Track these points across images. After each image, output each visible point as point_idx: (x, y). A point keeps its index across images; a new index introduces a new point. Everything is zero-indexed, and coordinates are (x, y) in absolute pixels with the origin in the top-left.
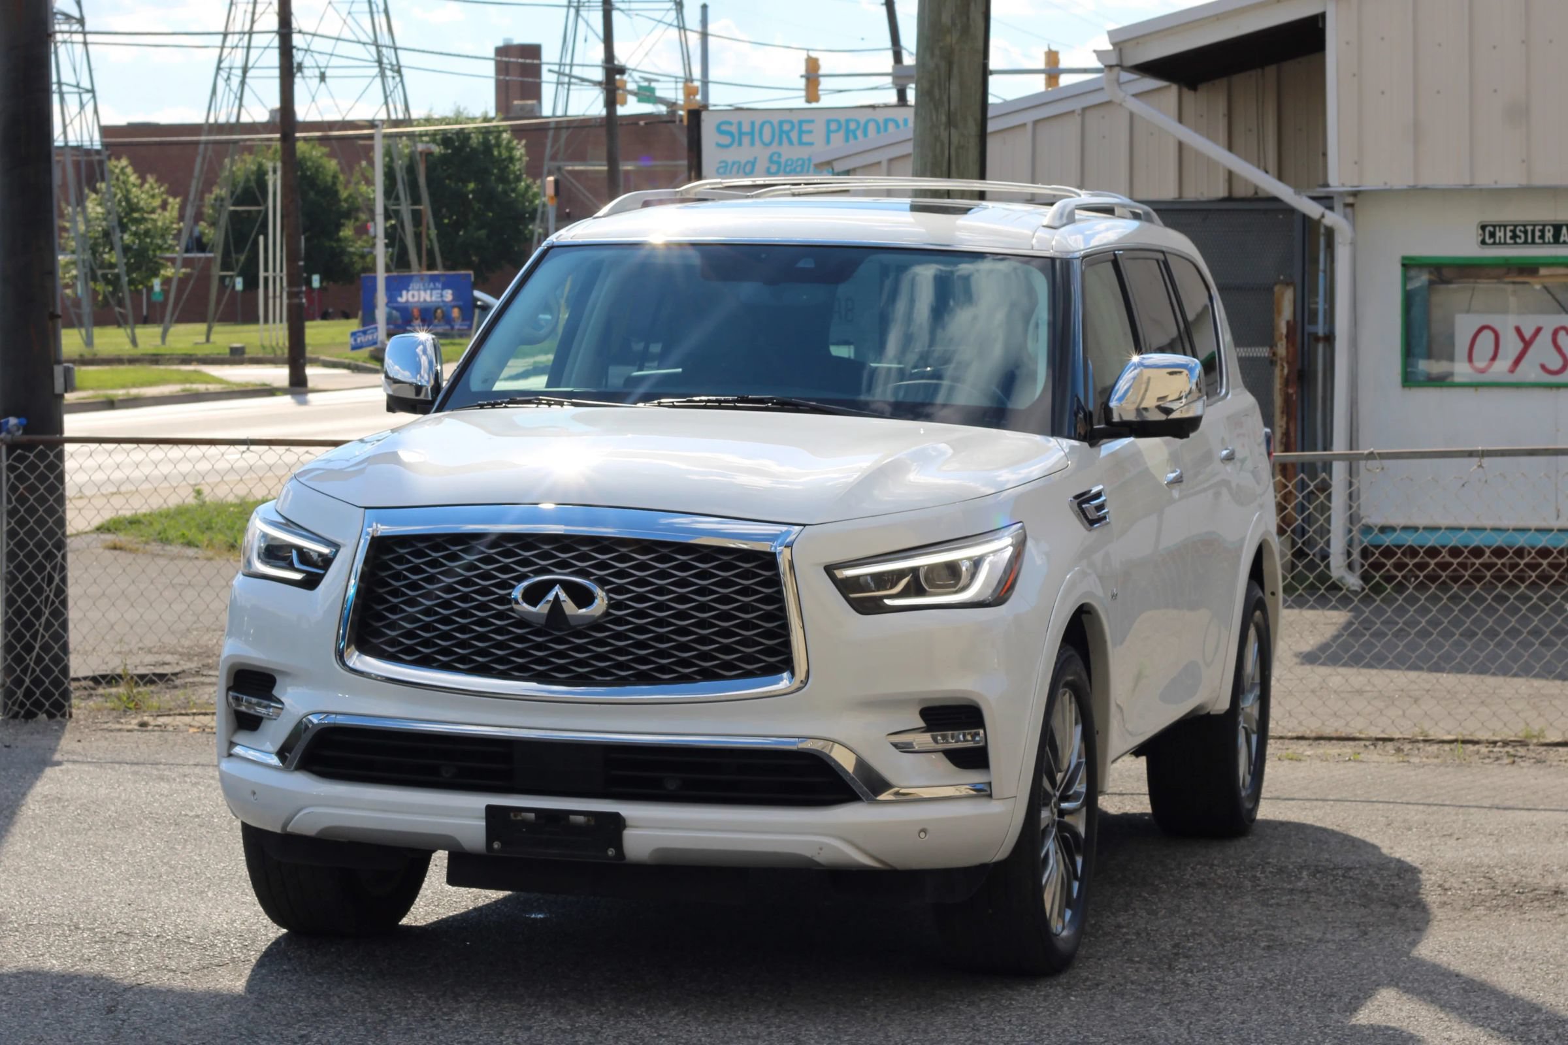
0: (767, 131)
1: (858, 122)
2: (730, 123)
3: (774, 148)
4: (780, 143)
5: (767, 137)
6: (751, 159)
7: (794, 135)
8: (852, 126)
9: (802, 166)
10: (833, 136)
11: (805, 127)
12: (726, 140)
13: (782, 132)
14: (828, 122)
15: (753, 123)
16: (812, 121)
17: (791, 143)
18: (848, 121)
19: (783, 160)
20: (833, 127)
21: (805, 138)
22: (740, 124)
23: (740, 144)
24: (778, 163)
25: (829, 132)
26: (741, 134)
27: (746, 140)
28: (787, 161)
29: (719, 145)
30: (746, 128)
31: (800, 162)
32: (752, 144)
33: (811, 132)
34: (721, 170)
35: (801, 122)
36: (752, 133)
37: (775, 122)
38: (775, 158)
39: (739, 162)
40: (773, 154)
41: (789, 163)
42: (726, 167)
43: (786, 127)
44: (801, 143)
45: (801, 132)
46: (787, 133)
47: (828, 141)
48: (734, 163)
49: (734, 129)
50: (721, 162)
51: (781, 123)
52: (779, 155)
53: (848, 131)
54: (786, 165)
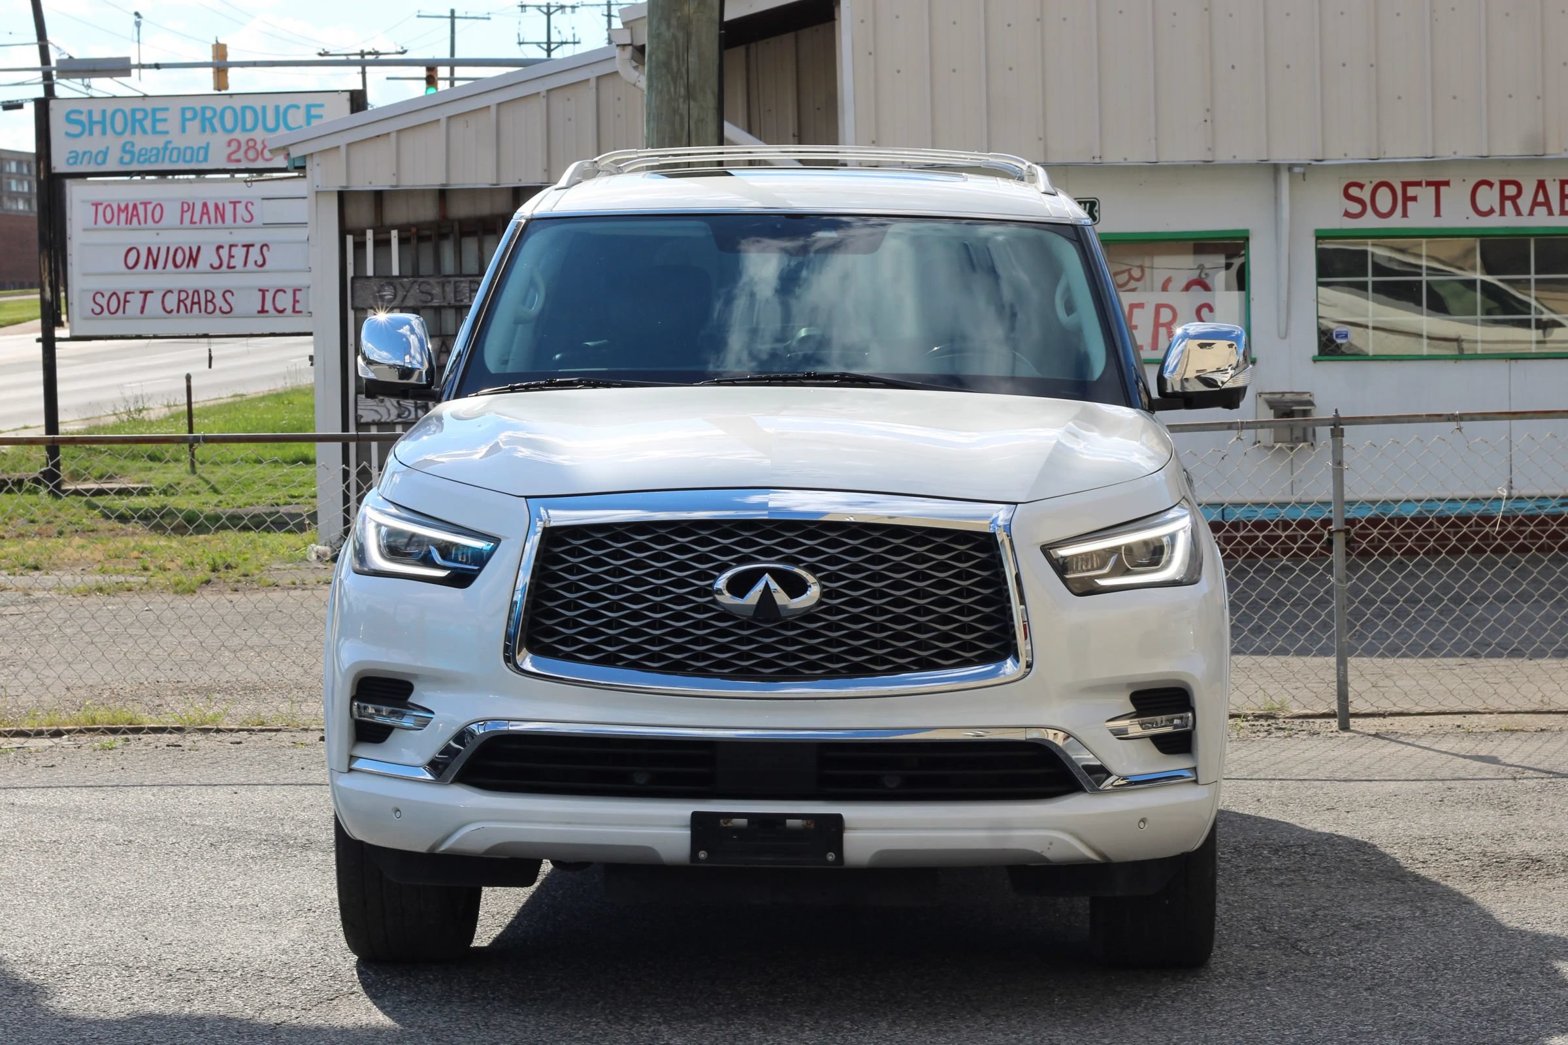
0: (119, 118)
1: (214, 110)
2: (80, 112)
3: (127, 137)
4: (133, 132)
5: (119, 126)
6: (104, 149)
7: (147, 124)
8: (209, 114)
9: (157, 155)
10: (187, 123)
11: (159, 116)
12: (76, 129)
13: (134, 121)
14: (183, 110)
15: (104, 112)
16: (166, 109)
17: (145, 132)
18: (204, 109)
19: (136, 150)
20: (189, 115)
21: (160, 127)
22: (90, 113)
23: (91, 133)
24: (132, 153)
25: (184, 120)
26: (92, 123)
27: (97, 129)
28: (141, 150)
29: (67, 134)
30: (97, 117)
31: (154, 152)
32: (104, 133)
33: (165, 120)
34: (71, 161)
35: (154, 110)
36: (102, 122)
37: (127, 110)
38: (128, 147)
39: (91, 152)
40: (125, 144)
41: (143, 152)
42: (76, 157)
43: (139, 116)
44: (155, 132)
45: (155, 121)
46: (141, 121)
47: (183, 130)
48: (85, 153)
49: (84, 118)
50: (71, 152)
51: (134, 111)
52: (133, 145)
53: (204, 119)
54: (140, 155)
